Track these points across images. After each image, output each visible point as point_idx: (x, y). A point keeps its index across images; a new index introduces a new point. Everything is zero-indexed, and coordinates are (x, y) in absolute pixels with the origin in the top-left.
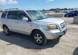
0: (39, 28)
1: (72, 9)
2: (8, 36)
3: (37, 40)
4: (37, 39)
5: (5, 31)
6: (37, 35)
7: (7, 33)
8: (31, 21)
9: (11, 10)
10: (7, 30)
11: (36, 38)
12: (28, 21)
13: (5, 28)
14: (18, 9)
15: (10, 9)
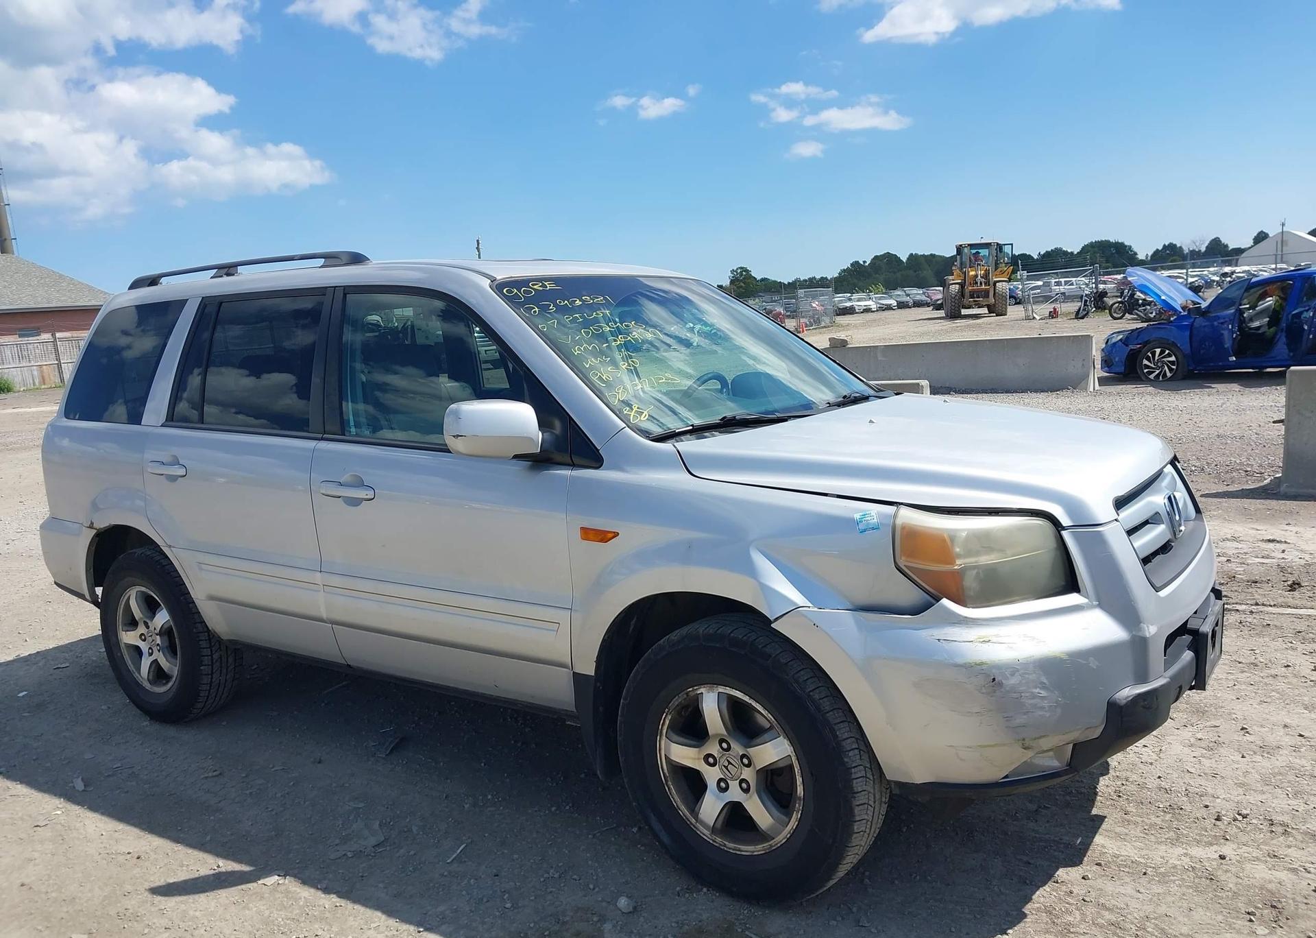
0: (751, 570)
1: (1218, 252)
2: (170, 731)
3: (711, 807)
4: (712, 775)
5: (129, 638)
6: (711, 704)
7: (159, 674)
8: (594, 459)
9: (250, 279)
10: (162, 618)
11: (683, 754)
12: (539, 461)
13: (133, 598)
14: (357, 259)
15: (228, 269)
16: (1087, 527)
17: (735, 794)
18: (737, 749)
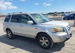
2: (11, 40)
4: (43, 42)
5: (8, 34)
6: (43, 38)
7: (10, 36)
8: (36, 24)
10: (10, 33)
11: (41, 41)
12: (33, 24)
13: (9, 32)
14: (22, 12)
15: (14, 13)
16: (65, 28)
17: (44, 43)
18: (45, 41)
